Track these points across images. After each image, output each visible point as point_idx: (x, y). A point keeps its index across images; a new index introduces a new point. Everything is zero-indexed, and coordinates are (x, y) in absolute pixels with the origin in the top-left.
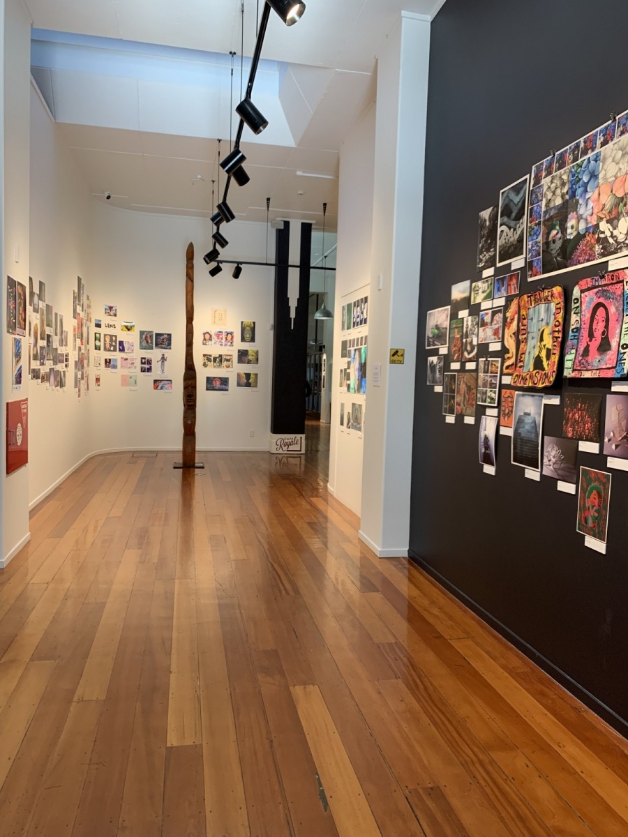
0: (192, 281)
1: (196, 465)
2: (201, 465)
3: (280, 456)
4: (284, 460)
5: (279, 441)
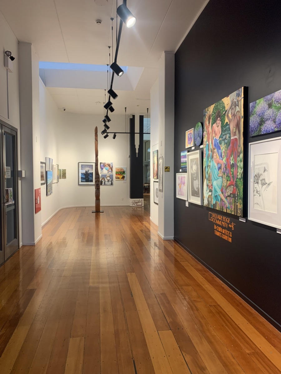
0: (97, 141)
4: (135, 209)
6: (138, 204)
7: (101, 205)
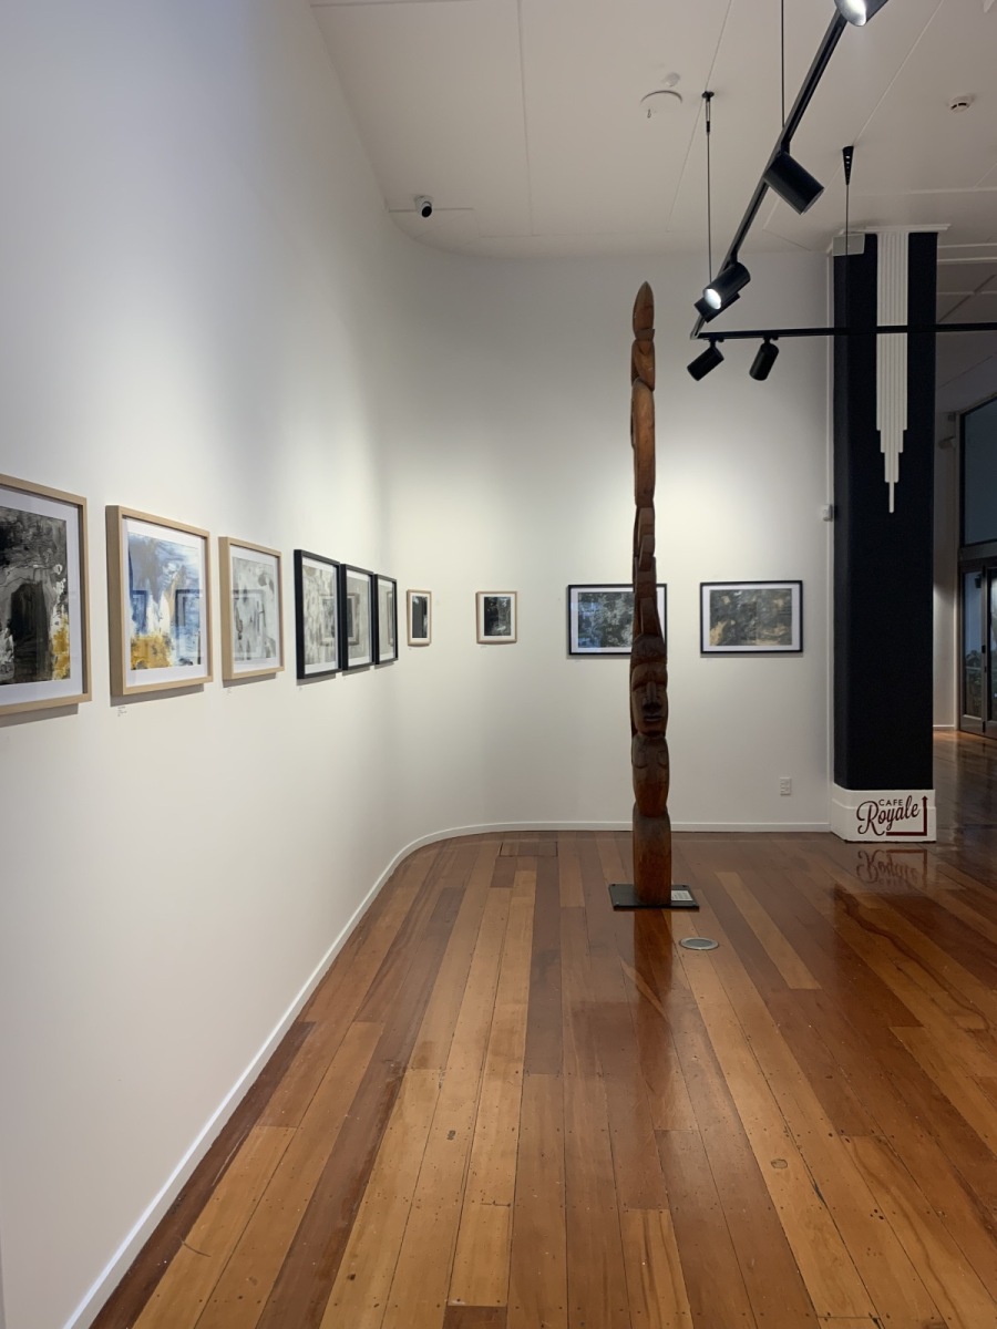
2: (689, 897)
3: (870, 849)
5: (865, 808)
6: (897, 826)
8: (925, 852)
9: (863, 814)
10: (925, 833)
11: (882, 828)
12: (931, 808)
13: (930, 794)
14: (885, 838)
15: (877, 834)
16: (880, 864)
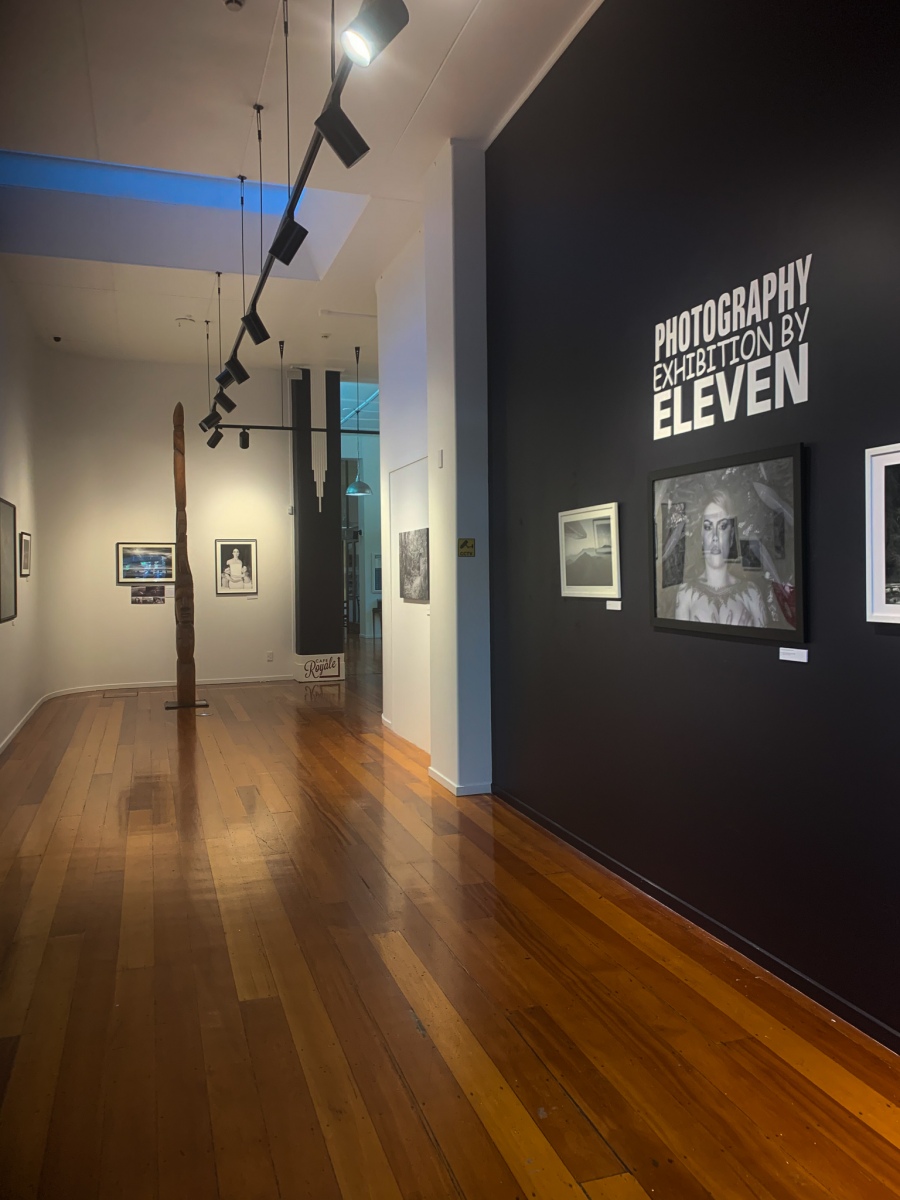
0: (183, 454)
1: (197, 703)
2: (204, 702)
3: (311, 686)
4: (317, 689)
5: (309, 664)
6: (326, 673)
7: (198, 680)
8: (339, 685)
9: (308, 668)
10: (339, 676)
11: (317, 674)
12: (342, 663)
13: (342, 656)
14: (319, 679)
15: (315, 678)
16: (317, 694)
